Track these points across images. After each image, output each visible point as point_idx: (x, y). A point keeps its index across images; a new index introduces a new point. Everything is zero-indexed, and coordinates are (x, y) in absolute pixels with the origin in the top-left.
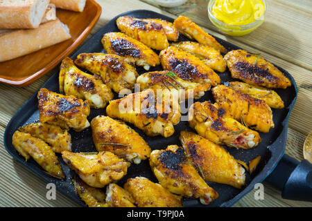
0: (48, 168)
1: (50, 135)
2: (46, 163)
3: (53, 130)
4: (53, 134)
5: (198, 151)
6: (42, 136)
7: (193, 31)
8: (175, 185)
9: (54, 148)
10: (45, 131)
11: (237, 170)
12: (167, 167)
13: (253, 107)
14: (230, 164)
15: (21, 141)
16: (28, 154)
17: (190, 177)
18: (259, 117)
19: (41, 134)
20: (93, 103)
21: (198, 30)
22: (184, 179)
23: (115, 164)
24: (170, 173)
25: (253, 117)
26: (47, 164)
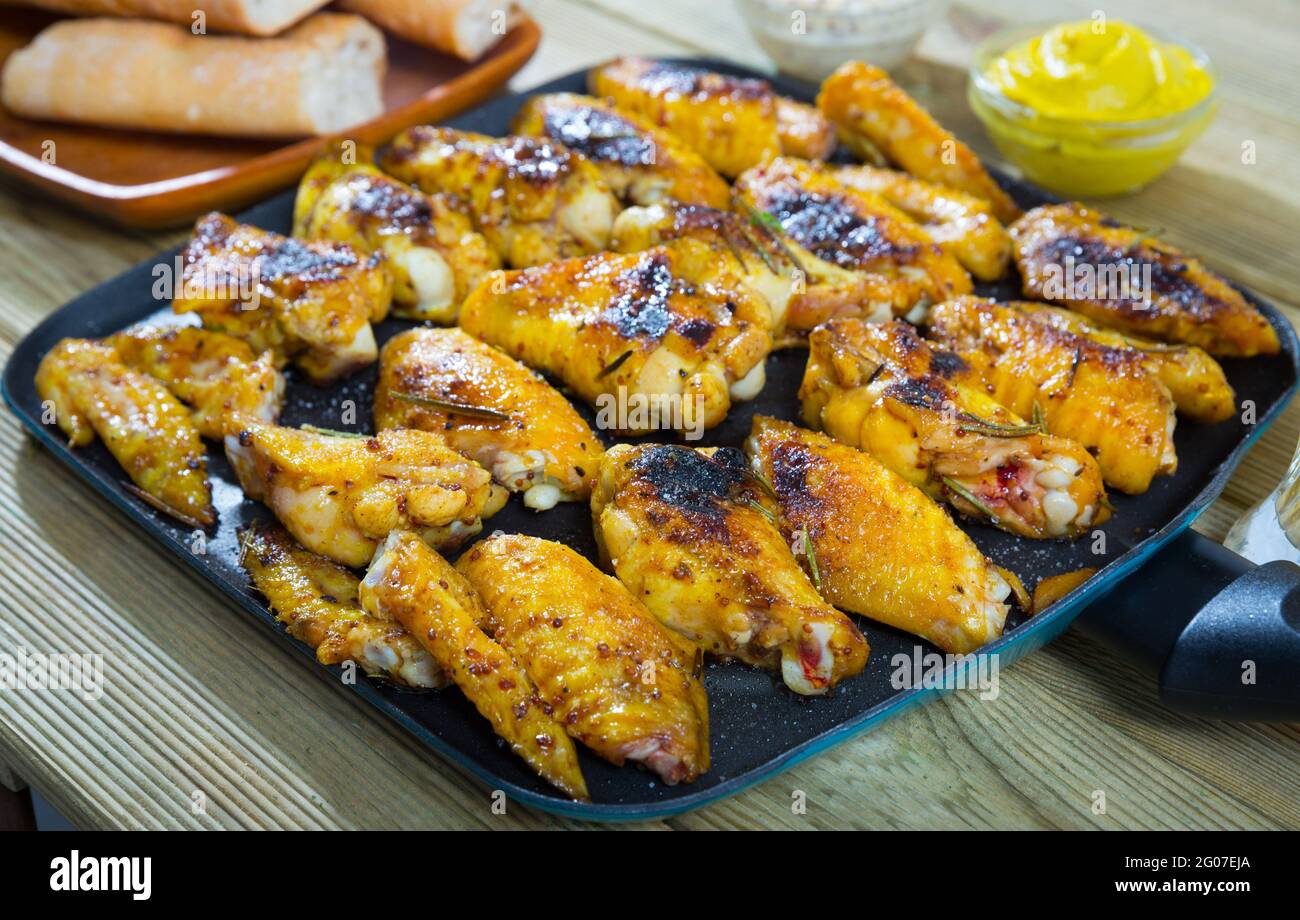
0: (150, 476)
1: (200, 368)
2: (149, 456)
3: (218, 346)
4: (212, 364)
5: (812, 478)
6: (164, 370)
7: (892, 124)
8: (682, 574)
9: (201, 417)
10: (181, 353)
11: (973, 576)
12: (659, 497)
13: (1095, 369)
14: (945, 546)
15: (70, 368)
16: (87, 422)
17: (754, 552)
18: (1114, 412)
19: (161, 360)
20: (410, 285)
21: (914, 121)
22: (726, 554)
23: (436, 463)
24: (666, 518)
25: (1084, 413)
26: (152, 463)
